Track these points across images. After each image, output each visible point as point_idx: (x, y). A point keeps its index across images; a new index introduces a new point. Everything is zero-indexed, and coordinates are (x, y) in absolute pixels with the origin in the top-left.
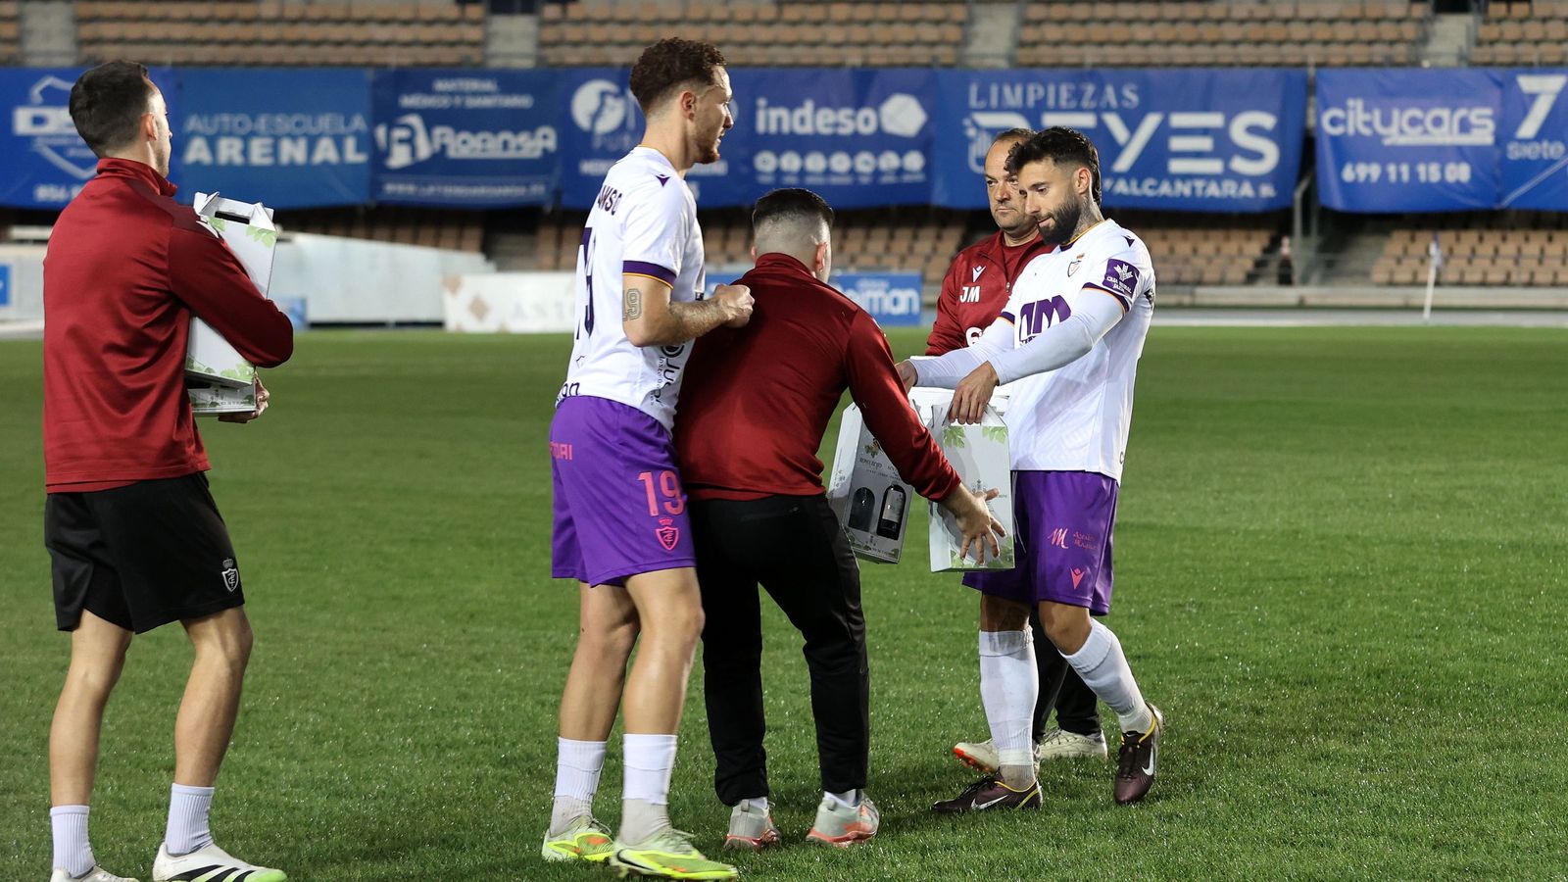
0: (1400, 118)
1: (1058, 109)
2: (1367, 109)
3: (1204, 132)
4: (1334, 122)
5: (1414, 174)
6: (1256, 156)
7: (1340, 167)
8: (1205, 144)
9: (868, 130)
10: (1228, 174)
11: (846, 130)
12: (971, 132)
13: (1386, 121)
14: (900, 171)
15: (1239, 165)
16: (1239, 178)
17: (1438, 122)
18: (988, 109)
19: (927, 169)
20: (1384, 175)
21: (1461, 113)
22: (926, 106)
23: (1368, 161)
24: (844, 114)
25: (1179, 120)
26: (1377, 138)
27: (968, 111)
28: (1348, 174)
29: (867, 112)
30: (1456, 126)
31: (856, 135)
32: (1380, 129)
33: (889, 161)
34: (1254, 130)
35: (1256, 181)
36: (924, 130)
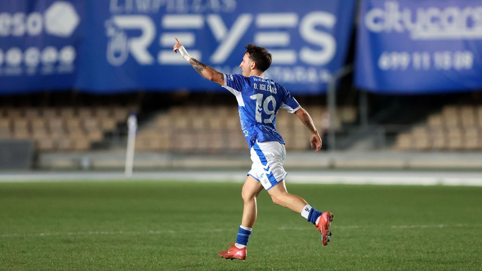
0: (424, 16)
1: (175, 13)
2: (401, 10)
3: (282, 29)
4: (376, 20)
5: (432, 62)
6: (316, 48)
7: (376, 57)
8: (282, 39)
9: (35, 30)
10: (300, 64)
11: (19, 31)
12: (111, 32)
13: (414, 19)
14: (57, 64)
15: (308, 56)
16: (306, 66)
17: (450, 19)
18: (124, 13)
19: (76, 62)
20: (411, 64)
21: (468, 12)
22: (79, 11)
23: (399, 50)
24: (18, 19)
25: (265, 20)
26: (407, 33)
27: (108, 15)
28: (385, 62)
29: (35, 17)
30: (464, 23)
31: (26, 35)
32: (409, 25)
33: (50, 55)
34: (319, 28)
35: (319, 68)
36: (78, 30)
